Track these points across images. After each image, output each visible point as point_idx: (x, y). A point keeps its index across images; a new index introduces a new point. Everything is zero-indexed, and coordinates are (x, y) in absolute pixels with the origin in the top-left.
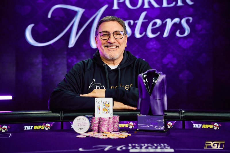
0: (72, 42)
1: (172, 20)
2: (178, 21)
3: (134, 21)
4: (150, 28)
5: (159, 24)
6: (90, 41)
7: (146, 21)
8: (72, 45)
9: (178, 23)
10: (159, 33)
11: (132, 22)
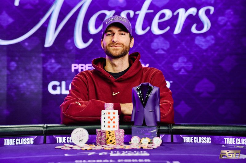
0: (50, 39)
1: (186, 10)
2: (194, 12)
3: (135, 11)
4: (156, 21)
5: (169, 16)
6: (75, 39)
7: (152, 11)
8: (50, 43)
9: (194, 14)
10: (168, 28)
11: (132, 13)
